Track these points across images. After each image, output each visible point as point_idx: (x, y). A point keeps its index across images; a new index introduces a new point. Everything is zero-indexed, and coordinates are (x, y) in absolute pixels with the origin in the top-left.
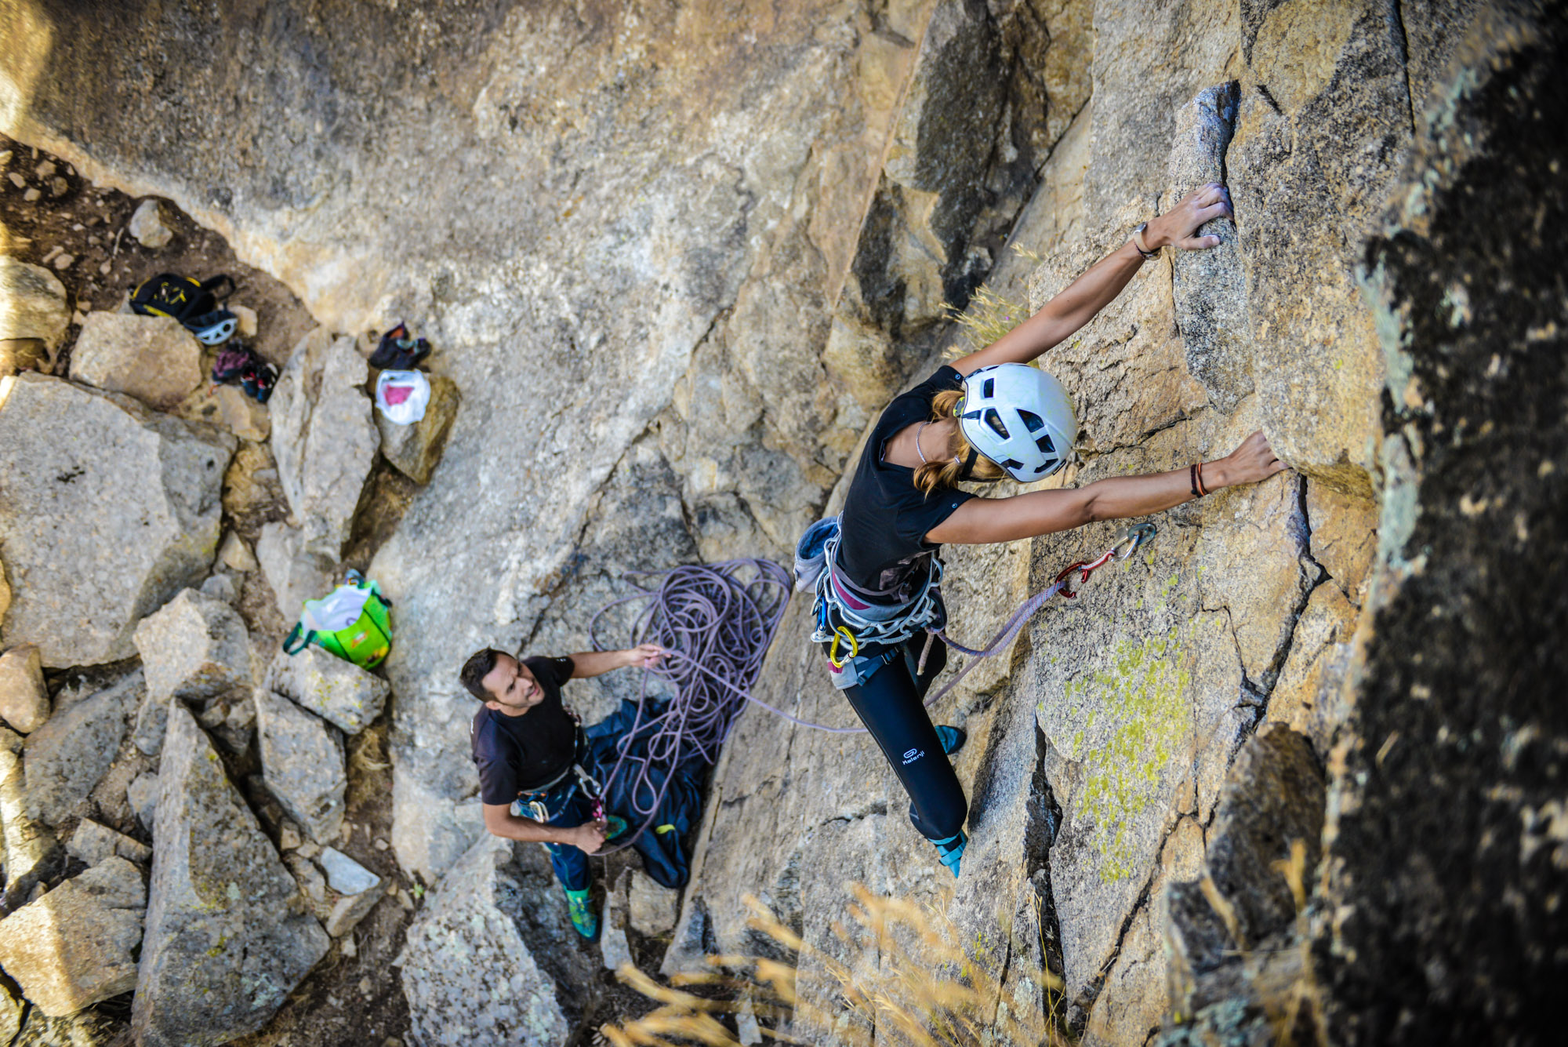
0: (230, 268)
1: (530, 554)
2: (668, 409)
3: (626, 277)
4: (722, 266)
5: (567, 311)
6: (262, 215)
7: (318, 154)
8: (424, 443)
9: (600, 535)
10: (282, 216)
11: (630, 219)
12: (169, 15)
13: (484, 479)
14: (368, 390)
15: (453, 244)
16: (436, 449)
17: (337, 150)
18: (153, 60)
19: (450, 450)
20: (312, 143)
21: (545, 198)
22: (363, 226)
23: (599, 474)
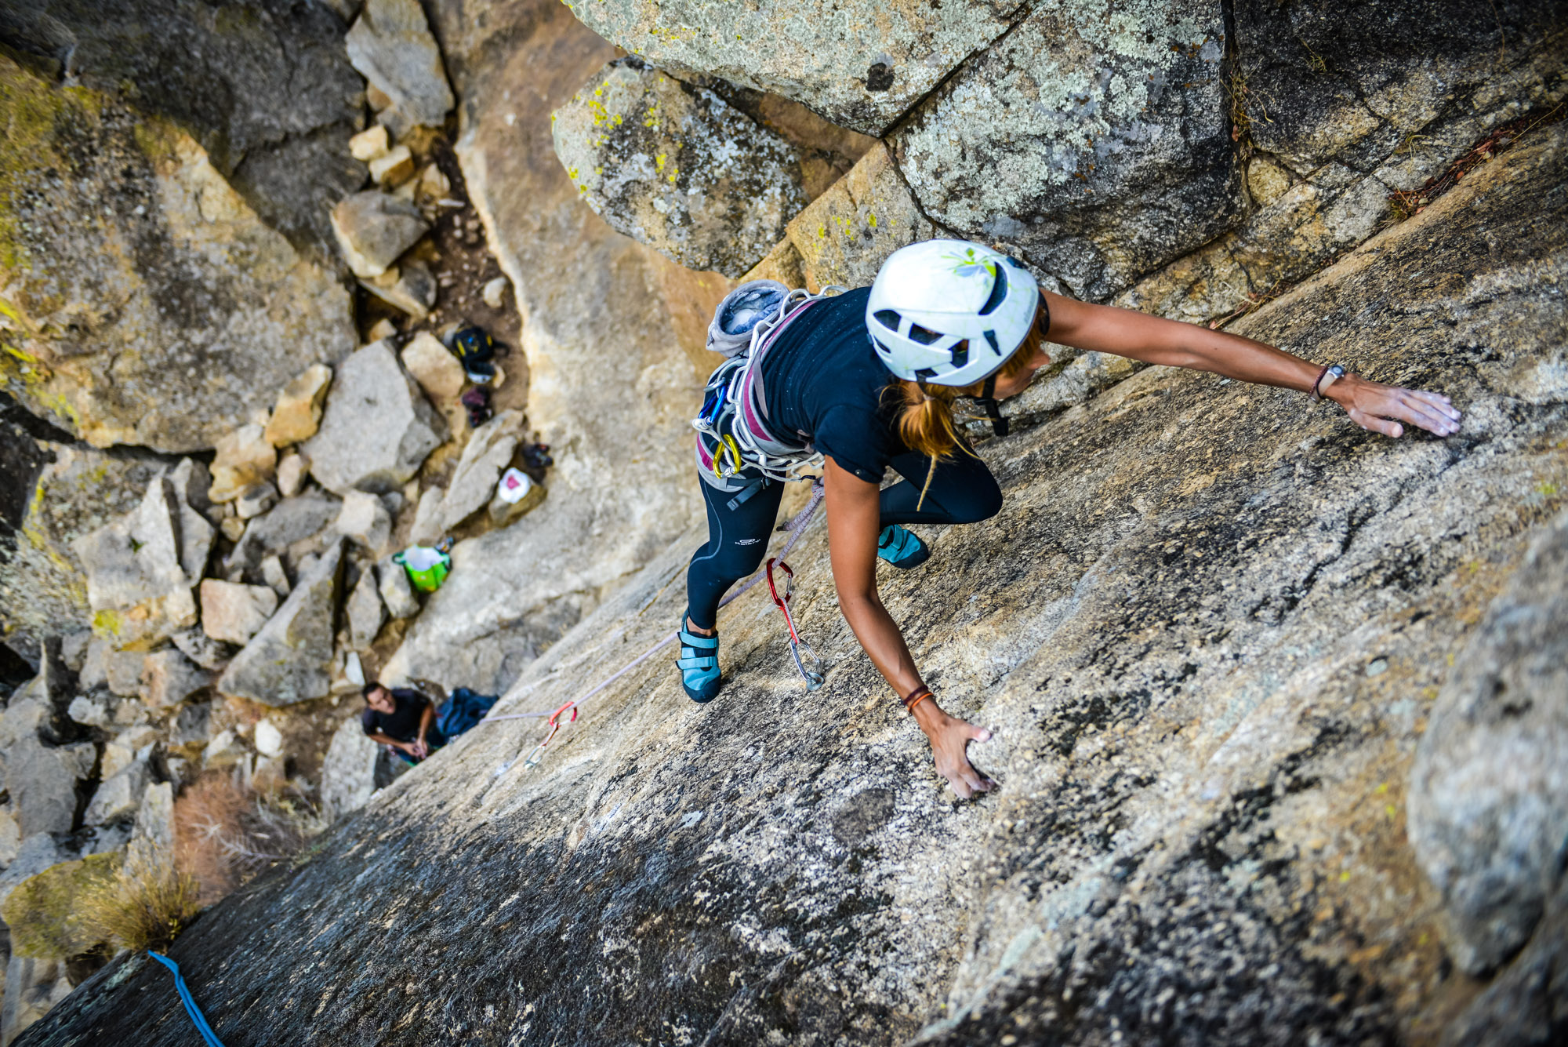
0: (513, 342)
1: (506, 603)
2: (597, 590)
3: (630, 513)
4: (658, 548)
5: (599, 507)
6: (541, 331)
7: (579, 326)
8: (511, 512)
9: (535, 620)
10: (548, 339)
11: (647, 491)
12: (563, 206)
13: (521, 549)
14: (502, 472)
15: (592, 428)
16: (517, 517)
17: (588, 331)
18: (544, 219)
19: (522, 522)
20: (579, 319)
21: (633, 445)
22: (574, 377)
23: (553, 593)
